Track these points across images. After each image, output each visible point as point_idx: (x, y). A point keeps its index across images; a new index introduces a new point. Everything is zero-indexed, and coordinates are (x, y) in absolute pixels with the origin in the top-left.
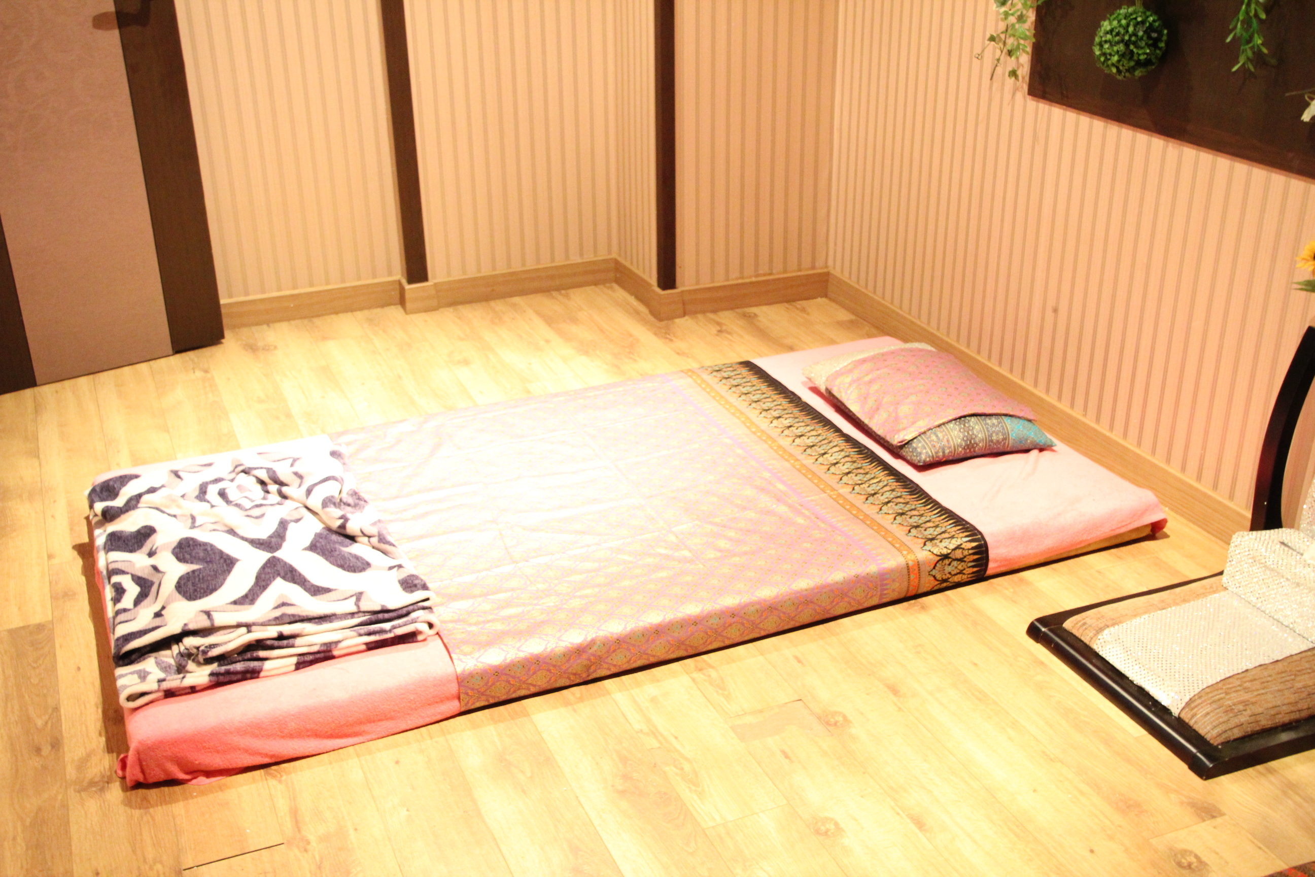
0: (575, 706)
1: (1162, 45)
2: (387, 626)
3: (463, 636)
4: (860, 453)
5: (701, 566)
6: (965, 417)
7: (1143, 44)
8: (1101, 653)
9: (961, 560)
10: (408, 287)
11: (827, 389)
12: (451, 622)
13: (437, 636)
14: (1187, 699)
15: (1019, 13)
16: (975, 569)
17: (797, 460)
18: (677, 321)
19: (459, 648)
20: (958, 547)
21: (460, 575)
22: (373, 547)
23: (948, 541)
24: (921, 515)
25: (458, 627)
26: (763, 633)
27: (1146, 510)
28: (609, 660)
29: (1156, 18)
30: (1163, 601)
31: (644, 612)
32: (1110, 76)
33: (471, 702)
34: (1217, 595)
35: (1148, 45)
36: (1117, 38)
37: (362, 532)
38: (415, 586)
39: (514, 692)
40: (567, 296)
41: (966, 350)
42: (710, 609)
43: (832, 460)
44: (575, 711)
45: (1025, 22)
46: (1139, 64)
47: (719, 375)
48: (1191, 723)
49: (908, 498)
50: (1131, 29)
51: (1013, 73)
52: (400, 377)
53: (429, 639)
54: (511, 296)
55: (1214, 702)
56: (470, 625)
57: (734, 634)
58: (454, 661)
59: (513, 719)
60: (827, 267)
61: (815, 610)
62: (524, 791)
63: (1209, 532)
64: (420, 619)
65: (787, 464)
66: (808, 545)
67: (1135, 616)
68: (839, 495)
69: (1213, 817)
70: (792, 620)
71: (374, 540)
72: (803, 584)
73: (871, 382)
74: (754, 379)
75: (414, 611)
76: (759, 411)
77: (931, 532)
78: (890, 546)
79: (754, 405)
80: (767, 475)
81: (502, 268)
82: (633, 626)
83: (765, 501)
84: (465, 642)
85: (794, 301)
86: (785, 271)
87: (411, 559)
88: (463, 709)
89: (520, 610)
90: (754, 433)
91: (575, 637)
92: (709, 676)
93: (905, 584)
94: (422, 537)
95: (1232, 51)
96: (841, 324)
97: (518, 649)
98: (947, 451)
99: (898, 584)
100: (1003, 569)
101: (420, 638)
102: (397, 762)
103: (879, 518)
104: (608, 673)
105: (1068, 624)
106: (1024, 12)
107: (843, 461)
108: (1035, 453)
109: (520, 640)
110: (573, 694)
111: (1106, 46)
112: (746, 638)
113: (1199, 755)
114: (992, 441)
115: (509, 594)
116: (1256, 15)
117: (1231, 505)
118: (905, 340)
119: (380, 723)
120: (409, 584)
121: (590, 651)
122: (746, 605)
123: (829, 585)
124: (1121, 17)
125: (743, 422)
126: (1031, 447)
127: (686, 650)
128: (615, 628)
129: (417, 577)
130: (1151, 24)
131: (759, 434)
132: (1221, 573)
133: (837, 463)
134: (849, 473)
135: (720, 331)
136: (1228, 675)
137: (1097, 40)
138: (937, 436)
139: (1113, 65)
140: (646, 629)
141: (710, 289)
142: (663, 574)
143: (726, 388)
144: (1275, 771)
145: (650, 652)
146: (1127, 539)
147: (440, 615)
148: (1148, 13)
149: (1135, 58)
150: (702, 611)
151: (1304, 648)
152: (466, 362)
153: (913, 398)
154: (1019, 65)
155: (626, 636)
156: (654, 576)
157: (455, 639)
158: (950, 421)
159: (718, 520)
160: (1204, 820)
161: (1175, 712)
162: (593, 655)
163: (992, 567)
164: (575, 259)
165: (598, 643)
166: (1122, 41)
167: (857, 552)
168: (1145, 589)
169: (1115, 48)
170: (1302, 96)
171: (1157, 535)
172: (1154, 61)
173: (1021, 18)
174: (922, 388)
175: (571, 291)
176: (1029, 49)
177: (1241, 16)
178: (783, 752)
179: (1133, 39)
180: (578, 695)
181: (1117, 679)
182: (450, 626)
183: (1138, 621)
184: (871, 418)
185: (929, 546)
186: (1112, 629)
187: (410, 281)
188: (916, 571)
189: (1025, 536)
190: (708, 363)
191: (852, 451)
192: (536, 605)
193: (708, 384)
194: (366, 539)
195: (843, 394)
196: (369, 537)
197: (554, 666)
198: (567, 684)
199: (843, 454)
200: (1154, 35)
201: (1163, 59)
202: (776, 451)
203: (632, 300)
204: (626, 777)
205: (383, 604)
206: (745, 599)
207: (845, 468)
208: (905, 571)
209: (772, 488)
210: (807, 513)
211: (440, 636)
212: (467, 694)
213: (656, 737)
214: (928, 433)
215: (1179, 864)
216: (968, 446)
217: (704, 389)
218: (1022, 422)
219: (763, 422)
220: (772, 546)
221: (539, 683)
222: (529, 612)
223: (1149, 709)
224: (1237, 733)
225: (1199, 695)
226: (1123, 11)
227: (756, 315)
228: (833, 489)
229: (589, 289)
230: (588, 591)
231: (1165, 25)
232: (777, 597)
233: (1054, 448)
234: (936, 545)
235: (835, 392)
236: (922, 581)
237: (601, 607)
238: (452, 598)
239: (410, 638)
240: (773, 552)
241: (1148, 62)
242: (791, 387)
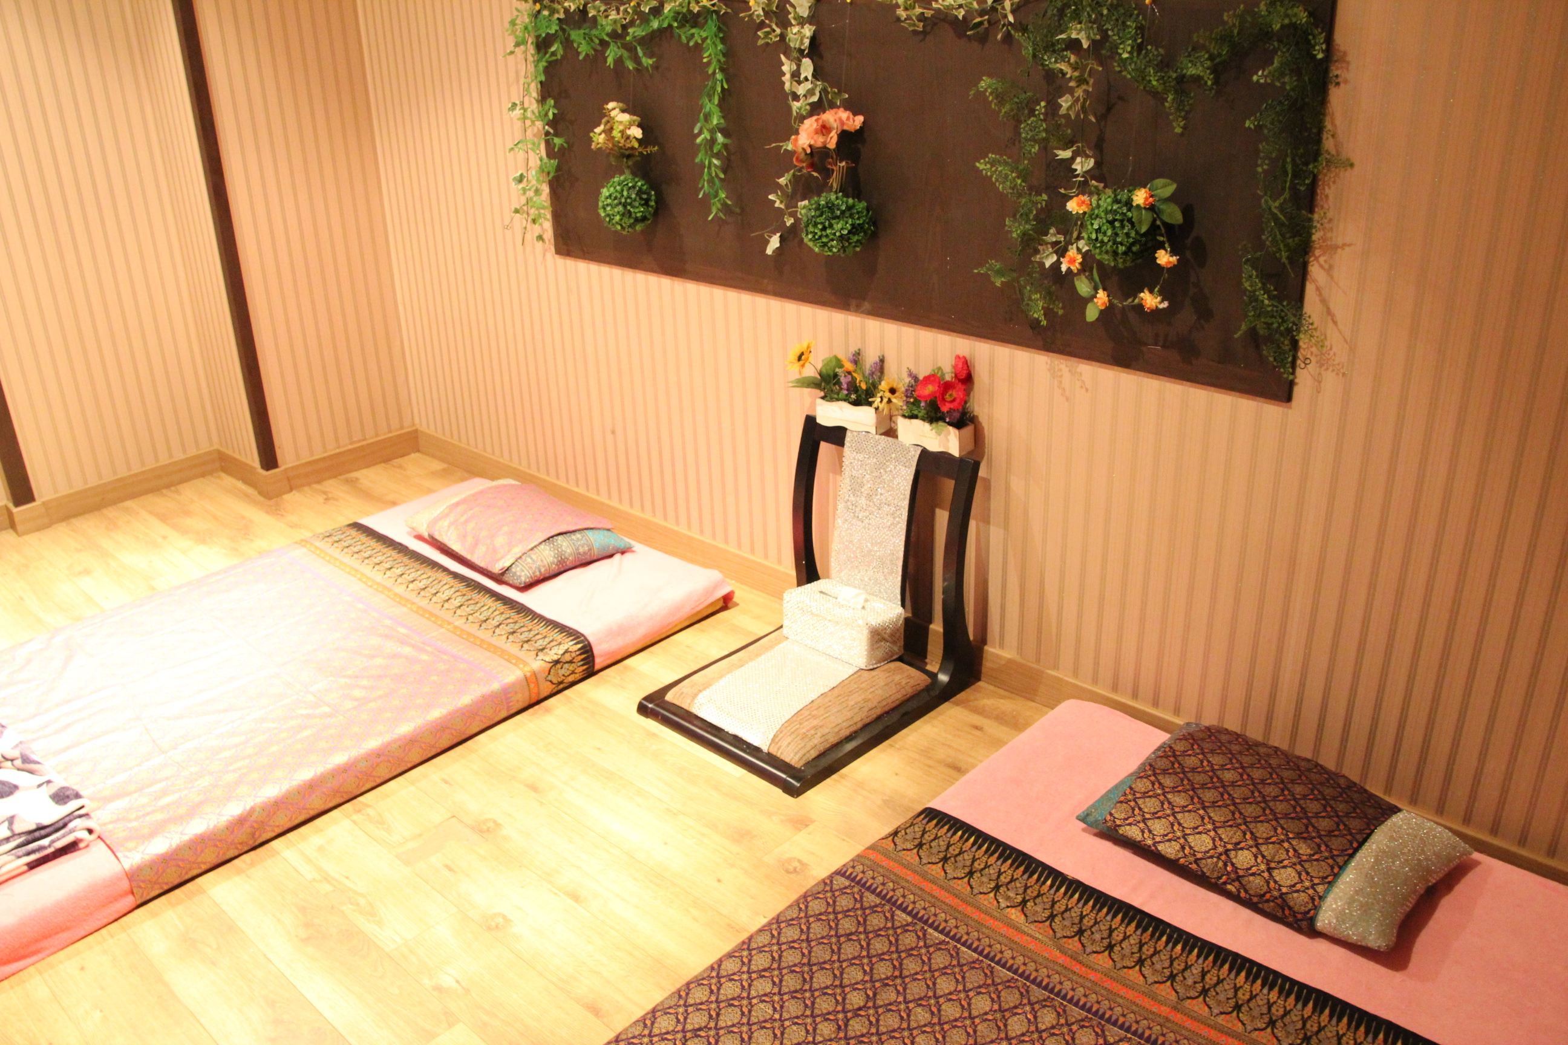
0: (248, 873)
1: (652, 203)
2: (45, 842)
3: (125, 833)
4: (468, 586)
5: (342, 718)
6: (552, 537)
7: (637, 204)
8: (699, 715)
9: (571, 662)
10: (15, 510)
11: (429, 535)
12: (111, 822)
13: (99, 840)
14: (771, 736)
15: (534, 188)
16: (585, 667)
17: (414, 603)
18: (286, 497)
19: (123, 846)
20: (566, 651)
21: (113, 777)
22: (18, 769)
23: (556, 648)
24: (530, 630)
25: (118, 826)
26: (409, 765)
27: (716, 586)
28: (271, 823)
29: (643, 182)
30: (740, 660)
31: (296, 771)
32: (616, 232)
33: (145, 894)
34: (781, 646)
35: (642, 205)
36: (616, 202)
37: (4, 757)
38: (68, 797)
39: (187, 873)
40: (177, 492)
41: (547, 478)
42: (357, 754)
43: (445, 597)
44: (248, 877)
45: (541, 195)
46: (637, 220)
47: (330, 540)
48: (778, 755)
49: (516, 617)
50: (625, 193)
51: (540, 238)
52: (22, 599)
53: (91, 844)
54: (122, 501)
55: (793, 733)
56: (130, 821)
57: (383, 772)
58: (121, 859)
59: (190, 898)
60: (414, 425)
61: (452, 734)
62: (213, 963)
63: (769, 594)
64: (78, 828)
65: (405, 609)
66: (435, 678)
67: (721, 677)
68: (456, 627)
69: (807, 826)
70: (433, 747)
71: (18, 763)
72: (436, 714)
73: (467, 521)
74: (363, 538)
75: (71, 821)
76: (372, 566)
77: (540, 643)
78: (508, 663)
79: (366, 561)
80: (388, 622)
81: (108, 477)
82: (288, 786)
83: (391, 646)
84: (128, 839)
85: (390, 460)
86: (377, 435)
87: (59, 773)
88: (139, 902)
89: (176, 796)
90: (371, 586)
91: (234, 810)
92: (368, 815)
93: (527, 694)
94: (68, 748)
95: (705, 205)
96: (434, 474)
97: (182, 834)
98: (543, 570)
99: (520, 695)
100: (609, 662)
101: (82, 845)
102: (82, 969)
103: (494, 641)
104: (273, 834)
105: (669, 697)
106: (539, 186)
107: (454, 596)
108: (618, 557)
109: (182, 823)
110: (244, 862)
111: (609, 208)
112: (395, 773)
113: (788, 779)
114: (579, 554)
115: (163, 784)
116: (717, 175)
117: (780, 568)
118: (493, 479)
119: (57, 936)
120: (61, 797)
121: (252, 819)
122: (389, 744)
123: (461, 709)
124: (615, 184)
125: (360, 579)
126: (613, 552)
127: (342, 797)
128: (271, 791)
129: (67, 788)
130: (640, 189)
131: (375, 587)
132: (781, 627)
133: (449, 599)
134: (461, 606)
135: (326, 499)
136: (799, 709)
137: (600, 204)
138: (532, 559)
139: (617, 223)
140: (300, 786)
141: (310, 463)
142: (307, 733)
143: (339, 550)
144: (846, 776)
145: (308, 806)
146: (705, 614)
147: (99, 819)
148: (637, 179)
149: (633, 215)
150: (349, 759)
151: (851, 672)
152: (87, 572)
153: (505, 529)
154: (544, 230)
155: (283, 797)
156: (299, 737)
157: (118, 838)
158: (541, 543)
159: (350, 672)
160: (800, 830)
161: (765, 749)
162: (256, 822)
163: (599, 662)
164: (179, 456)
165: (258, 809)
166: (620, 203)
167: (480, 675)
168: (727, 653)
169: (616, 210)
170: (762, 235)
171: (730, 605)
172: (649, 217)
173: (537, 192)
174: (511, 518)
175: (181, 487)
176: (549, 216)
177: (706, 177)
178: (447, 866)
179: (629, 201)
180: (249, 862)
181: (716, 733)
182: (111, 827)
183: (723, 682)
184: (473, 553)
185: (541, 656)
186: (704, 692)
187: (17, 503)
188: (534, 680)
189: (621, 630)
190: (320, 530)
191: (461, 586)
192: (192, 788)
193: (322, 550)
194: (9, 763)
195: (444, 537)
196: (12, 760)
197: (220, 841)
198: (236, 854)
199: (453, 590)
200: (645, 196)
201: (656, 213)
202: (393, 599)
203: (240, 484)
204: (308, 925)
205: (38, 822)
206: (387, 738)
207: (456, 603)
208: (525, 683)
209: (394, 633)
210: (429, 649)
211: (102, 839)
212: (140, 887)
213: (329, 882)
214: (524, 557)
215: (788, 872)
216: (560, 561)
217: (318, 555)
218: (602, 532)
219: (377, 576)
220: (403, 685)
221: (209, 860)
222: (186, 796)
223: (744, 751)
224: (814, 754)
225: (780, 731)
226: (616, 179)
227: (357, 479)
228: (449, 623)
229: (198, 483)
230: (239, 764)
231: (652, 188)
232: (415, 730)
233: (634, 549)
234: (547, 654)
235: (437, 537)
236: (541, 687)
237: (254, 776)
238: (107, 800)
239: (72, 847)
240: (404, 691)
241: (644, 219)
242: (398, 538)
